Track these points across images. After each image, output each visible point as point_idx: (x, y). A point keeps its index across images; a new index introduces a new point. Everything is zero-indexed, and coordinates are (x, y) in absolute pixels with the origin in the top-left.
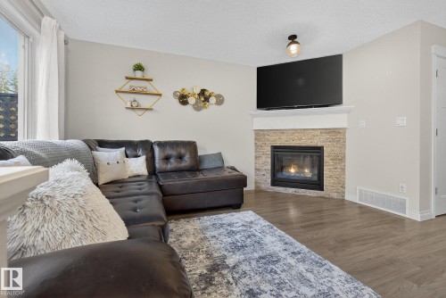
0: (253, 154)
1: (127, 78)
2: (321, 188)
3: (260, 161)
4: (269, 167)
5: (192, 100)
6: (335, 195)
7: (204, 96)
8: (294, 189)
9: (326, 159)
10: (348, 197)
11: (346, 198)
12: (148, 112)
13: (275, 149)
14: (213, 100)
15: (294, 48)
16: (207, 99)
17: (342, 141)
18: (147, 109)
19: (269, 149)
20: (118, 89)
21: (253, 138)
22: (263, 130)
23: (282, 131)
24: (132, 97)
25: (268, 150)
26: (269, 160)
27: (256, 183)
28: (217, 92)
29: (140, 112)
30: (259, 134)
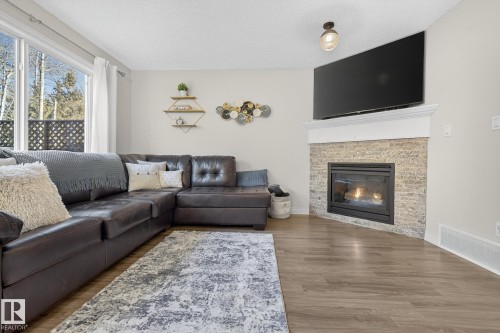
0: (308, 173)
1: (174, 99)
2: (391, 221)
3: (316, 182)
4: (325, 189)
5: (234, 114)
6: (409, 233)
7: (247, 108)
8: (354, 219)
9: (397, 181)
10: (429, 238)
11: (426, 238)
12: (192, 129)
13: (333, 166)
14: (257, 112)
15: (329, 37)
16: (250, 112)
17: (420, 155)
18: (191, 126)
19: (326, 166)
20: (167, 109)
21: (309, 153)
22: (319, 144)
23: (341, 145)
24: (178, 116)
25: (325, 168)
26: (326, 180)
27: (311, 207)
28: (262, 104)
29: (186, 129)
30: (315, 149)
